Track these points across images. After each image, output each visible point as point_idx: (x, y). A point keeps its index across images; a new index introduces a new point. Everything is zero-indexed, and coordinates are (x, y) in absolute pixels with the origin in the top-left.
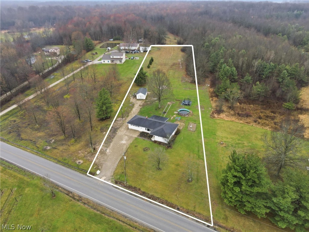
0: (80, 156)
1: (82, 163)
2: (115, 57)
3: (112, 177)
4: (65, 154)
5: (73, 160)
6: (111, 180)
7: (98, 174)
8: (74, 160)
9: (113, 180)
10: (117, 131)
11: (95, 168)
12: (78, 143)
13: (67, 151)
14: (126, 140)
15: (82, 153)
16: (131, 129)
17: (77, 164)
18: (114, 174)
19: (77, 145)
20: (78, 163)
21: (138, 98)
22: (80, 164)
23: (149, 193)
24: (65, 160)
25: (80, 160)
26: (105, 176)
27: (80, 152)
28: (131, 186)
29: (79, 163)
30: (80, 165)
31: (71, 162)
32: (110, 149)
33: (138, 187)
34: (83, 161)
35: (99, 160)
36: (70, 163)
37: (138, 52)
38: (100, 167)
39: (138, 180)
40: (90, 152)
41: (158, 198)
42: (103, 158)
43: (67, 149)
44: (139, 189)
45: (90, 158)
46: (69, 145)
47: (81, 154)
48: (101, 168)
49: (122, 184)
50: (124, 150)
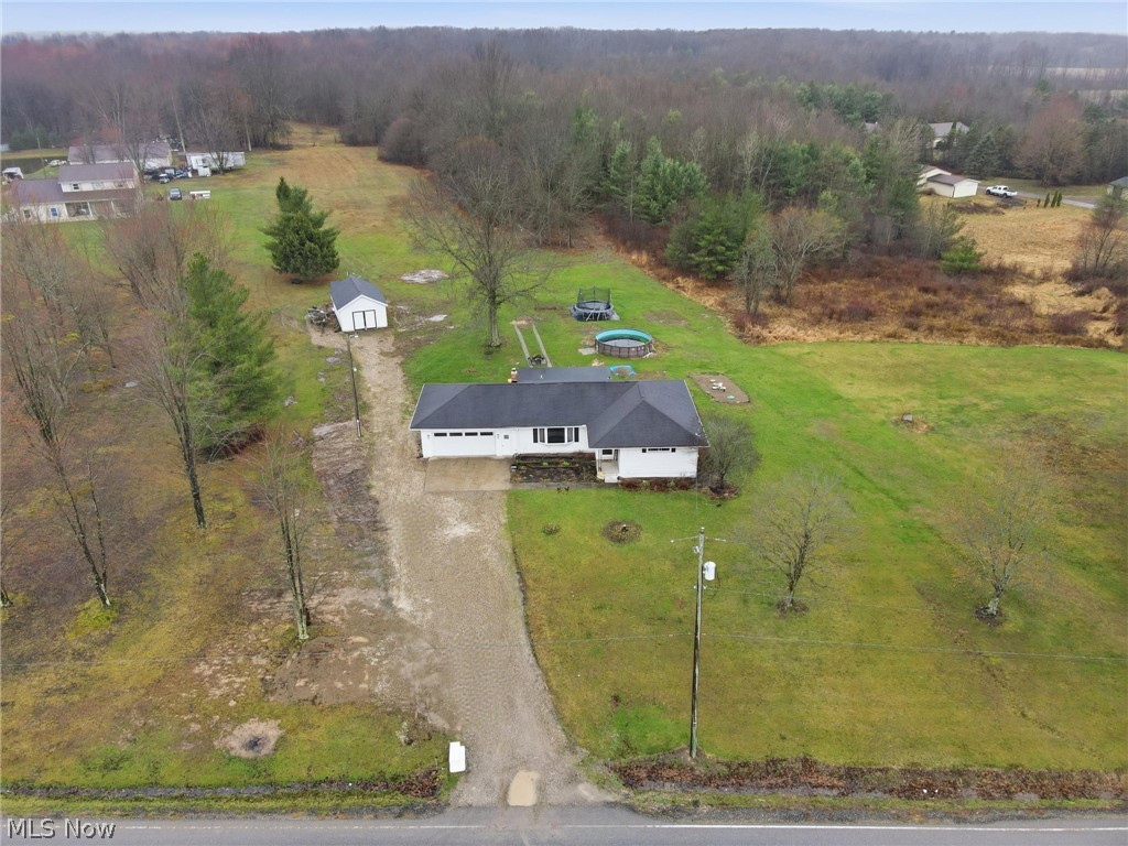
0: (226, 697)
1: (282, 739)
2: (86, 187)
3: (574, 752)
4: (84, 724)
5: (187, 747)
6: (581, 772)
7: (467, 772)
8: (191, 738)
9: (598, 769)
10: (369, 488)
11: (402, 738)
12: (152, 615)
13: (93, 695)
14: (465, 519)
15: (225, 670)
16: (444, 461)
17: (240, 759)
18: (569, 728)
19: (147, 636)
20: (244, 754)
21: (346, 326)
22: (265, 751)
23: (882, 762)
24: (112, 765)
25: (245, 720)
26: (526, 764)
27: (203, 669)
28: (746, 765)
29: (254, 744)
30: (271, 758)
31: (174, 764)
32: (408, 590)
33: (790, 751)
34: (273, 723)
35: (392, 673)
36: (172, 772)
37: (187, 177)
38: (436, 720)
39: (741, 708)
40: (286, 650)
41: (958, 773)
42: (413, 657)
43: (78, 680)
44: (808, 764)
45: (314, 688)
46: (78, 655)
47: (224, 681)
48: (452, 725)
49: (673, 773)
50: (503, 571)
